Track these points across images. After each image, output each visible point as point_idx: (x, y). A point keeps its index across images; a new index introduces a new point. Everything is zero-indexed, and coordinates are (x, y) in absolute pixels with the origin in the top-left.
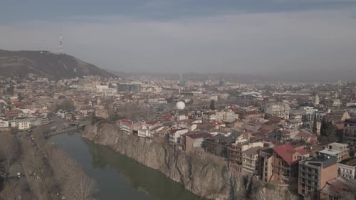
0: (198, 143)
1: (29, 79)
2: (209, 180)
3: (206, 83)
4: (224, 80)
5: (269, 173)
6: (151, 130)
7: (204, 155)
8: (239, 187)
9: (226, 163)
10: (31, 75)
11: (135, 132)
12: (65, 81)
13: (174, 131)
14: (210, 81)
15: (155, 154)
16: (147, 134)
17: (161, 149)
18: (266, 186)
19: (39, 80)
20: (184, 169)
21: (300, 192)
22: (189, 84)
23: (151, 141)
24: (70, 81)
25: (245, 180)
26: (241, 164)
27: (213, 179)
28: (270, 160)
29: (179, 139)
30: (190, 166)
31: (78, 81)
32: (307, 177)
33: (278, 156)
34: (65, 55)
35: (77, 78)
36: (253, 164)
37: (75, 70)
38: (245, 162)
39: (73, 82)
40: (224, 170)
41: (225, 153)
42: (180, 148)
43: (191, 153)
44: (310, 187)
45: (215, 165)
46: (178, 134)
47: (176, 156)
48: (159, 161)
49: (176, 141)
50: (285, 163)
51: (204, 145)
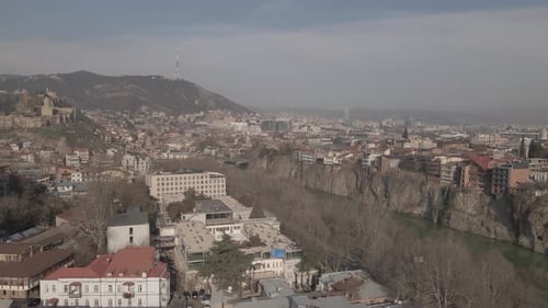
0: (394, 163)
1: (143, 113)
2: (407, 196)
3: (384, 124)
4: (411, 119)
5: (467, 180)
6: (339, 157)
7: (402, 173)
8: (437, 198)
9: (424, 178)
10: (144, 108)
11: (321, 160)
12: (187, 116)
13: (367, 155)
14: (390, 120)
15: (343, 181)
16: (335, 161)
17: (352, 175)
18: (463, 191)
19: (155, 115)
20: (379, 189)
21: (493, 192)
22: (358, 124)
23: (339, 168)
24: (193, 117)
25: (443, 191)
26: (439, 176)
27: (411, 195)
28: (467, 169)
29: (373, 162)
30: (386, 185)
31: (204, 117)
32: (499, 177)
33: (475, 164)
34: (183, 81)
35: (202, 113)
36: (452, 175)
37: (196, 102)
38: (443, 174)
39: (198, 118)
40: (423, 184)
41: (424, 169)
42: (375, 170)
43: (387, 173)
44: (501, 187)
45: (412, 182)
46: (372, 157)
47: (371, 177)
48: (348, 187)
49: (369, 164)
50: (481, 170)
51: (400, 166)
